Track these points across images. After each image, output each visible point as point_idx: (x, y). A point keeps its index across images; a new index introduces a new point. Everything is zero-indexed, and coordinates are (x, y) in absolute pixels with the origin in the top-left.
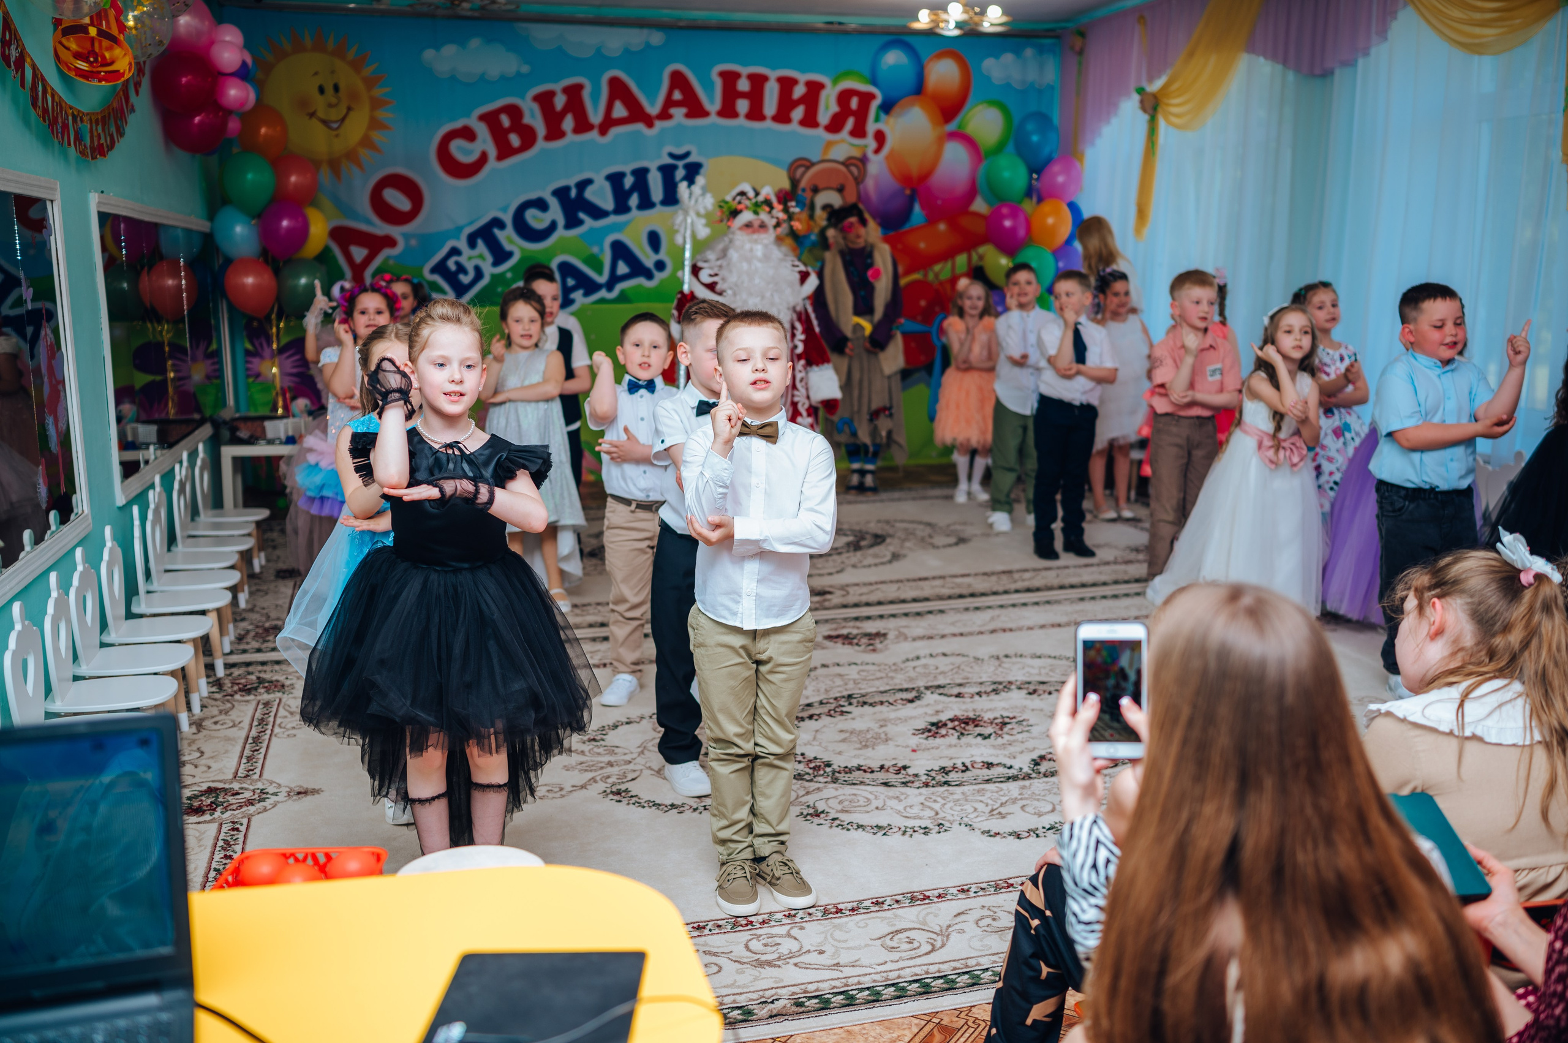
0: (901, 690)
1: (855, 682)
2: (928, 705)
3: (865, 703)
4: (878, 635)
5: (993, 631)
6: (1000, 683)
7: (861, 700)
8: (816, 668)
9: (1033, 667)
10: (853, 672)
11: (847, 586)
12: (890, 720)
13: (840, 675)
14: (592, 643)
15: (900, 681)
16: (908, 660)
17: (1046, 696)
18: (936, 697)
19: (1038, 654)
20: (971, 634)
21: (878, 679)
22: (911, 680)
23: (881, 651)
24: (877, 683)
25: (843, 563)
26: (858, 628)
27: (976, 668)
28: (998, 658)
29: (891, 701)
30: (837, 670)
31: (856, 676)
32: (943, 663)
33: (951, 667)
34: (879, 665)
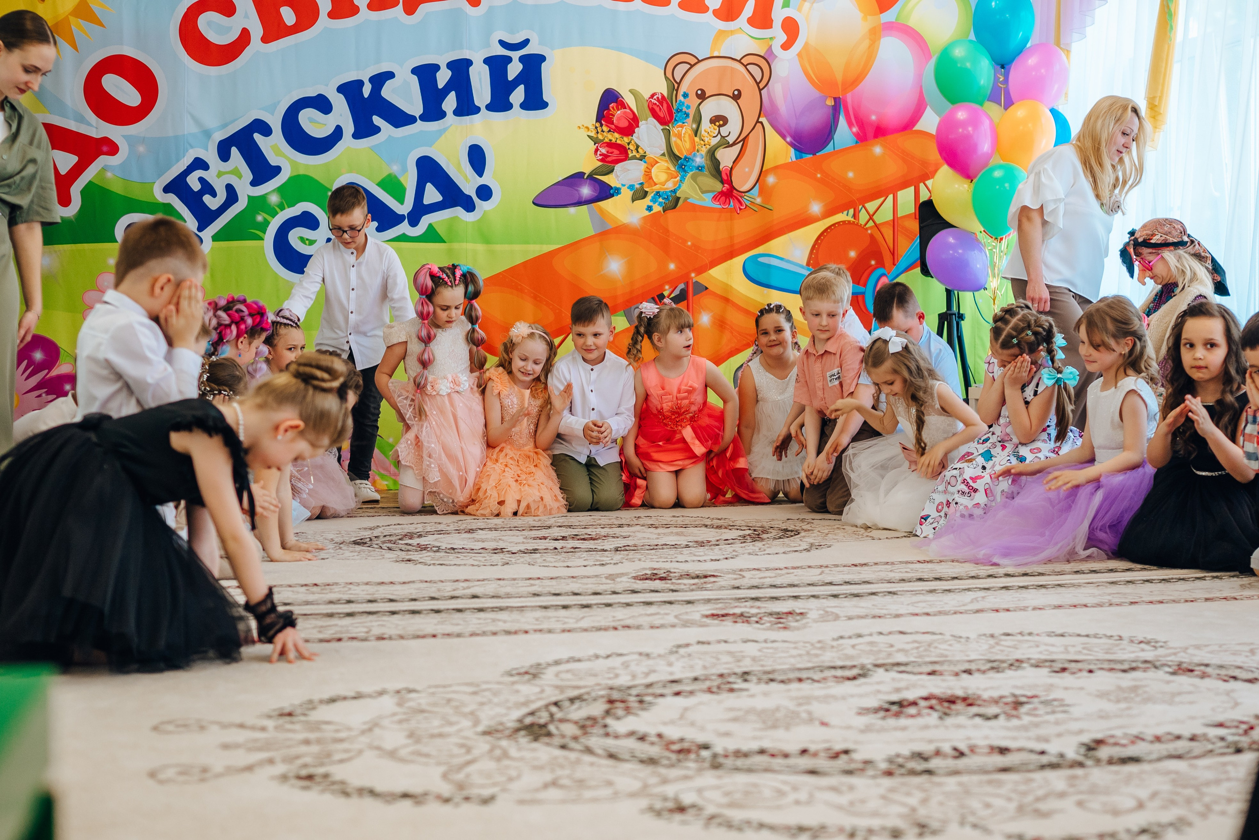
0: (834, 668)
1: (754, 659)
2: (878, 683)
3: (772, 680)
4: (790, 613)
5: (978, 611)
6: (1003, 661)
7: (765, 677)
8: (687, 645)
9: (1053, 645)
10: (752, 649)
11: (741, 570)
12: (817, 698)
13: (730, 653)
14: (328, 619)
15: (829, 657)
16: (841, 637)
17: (1085, 674)
18: (893, 674)
19: (1060, 632)
20: (940, 613)
21: (793, 657)
22: (851, 657)
23: (798, 629)
24: (792, 661)
25: (734, 551)
26: (759, 608)
27: (957, 646)
28: (992, 636)
29: (816, 677)
30: (723, 647)
31: (758, 654)
32: (900, 641)
33: (916, 645)
34: (795, 643)
